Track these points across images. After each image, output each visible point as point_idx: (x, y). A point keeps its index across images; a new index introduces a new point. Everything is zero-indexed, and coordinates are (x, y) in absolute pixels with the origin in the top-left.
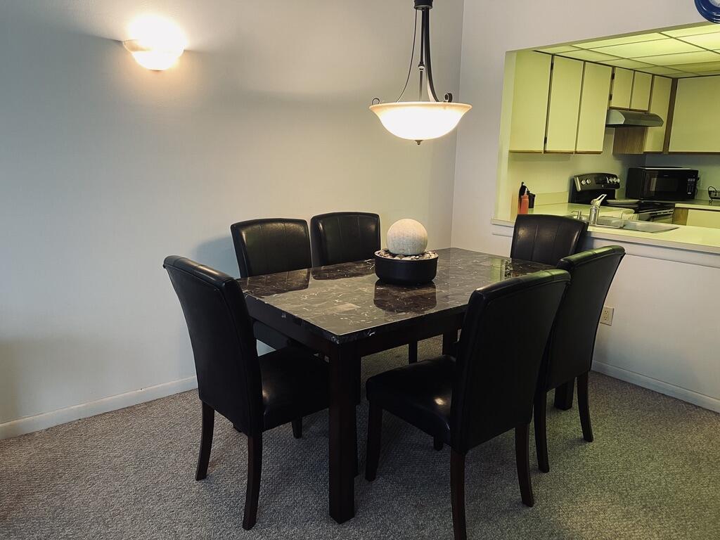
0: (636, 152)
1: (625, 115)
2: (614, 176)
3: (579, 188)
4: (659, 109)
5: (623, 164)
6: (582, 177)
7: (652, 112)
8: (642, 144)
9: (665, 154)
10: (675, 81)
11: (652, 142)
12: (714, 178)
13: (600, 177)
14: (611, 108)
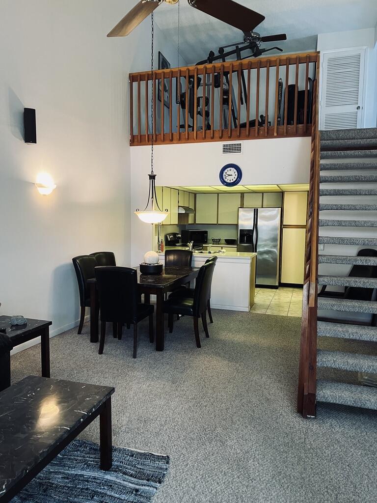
0: (186, 224)
1: (184, 209)
2: (178, 234)
3: (169, 240)
4: (192, 207)
5: (180, 229)
6: (170, 234)
7: (190, 207)
8: (188, 221)
9: (195, 224)
10: (195, 195)
11: (190, 221)
12: (213, 234)
13: (174, 234)
14: (179, 206)
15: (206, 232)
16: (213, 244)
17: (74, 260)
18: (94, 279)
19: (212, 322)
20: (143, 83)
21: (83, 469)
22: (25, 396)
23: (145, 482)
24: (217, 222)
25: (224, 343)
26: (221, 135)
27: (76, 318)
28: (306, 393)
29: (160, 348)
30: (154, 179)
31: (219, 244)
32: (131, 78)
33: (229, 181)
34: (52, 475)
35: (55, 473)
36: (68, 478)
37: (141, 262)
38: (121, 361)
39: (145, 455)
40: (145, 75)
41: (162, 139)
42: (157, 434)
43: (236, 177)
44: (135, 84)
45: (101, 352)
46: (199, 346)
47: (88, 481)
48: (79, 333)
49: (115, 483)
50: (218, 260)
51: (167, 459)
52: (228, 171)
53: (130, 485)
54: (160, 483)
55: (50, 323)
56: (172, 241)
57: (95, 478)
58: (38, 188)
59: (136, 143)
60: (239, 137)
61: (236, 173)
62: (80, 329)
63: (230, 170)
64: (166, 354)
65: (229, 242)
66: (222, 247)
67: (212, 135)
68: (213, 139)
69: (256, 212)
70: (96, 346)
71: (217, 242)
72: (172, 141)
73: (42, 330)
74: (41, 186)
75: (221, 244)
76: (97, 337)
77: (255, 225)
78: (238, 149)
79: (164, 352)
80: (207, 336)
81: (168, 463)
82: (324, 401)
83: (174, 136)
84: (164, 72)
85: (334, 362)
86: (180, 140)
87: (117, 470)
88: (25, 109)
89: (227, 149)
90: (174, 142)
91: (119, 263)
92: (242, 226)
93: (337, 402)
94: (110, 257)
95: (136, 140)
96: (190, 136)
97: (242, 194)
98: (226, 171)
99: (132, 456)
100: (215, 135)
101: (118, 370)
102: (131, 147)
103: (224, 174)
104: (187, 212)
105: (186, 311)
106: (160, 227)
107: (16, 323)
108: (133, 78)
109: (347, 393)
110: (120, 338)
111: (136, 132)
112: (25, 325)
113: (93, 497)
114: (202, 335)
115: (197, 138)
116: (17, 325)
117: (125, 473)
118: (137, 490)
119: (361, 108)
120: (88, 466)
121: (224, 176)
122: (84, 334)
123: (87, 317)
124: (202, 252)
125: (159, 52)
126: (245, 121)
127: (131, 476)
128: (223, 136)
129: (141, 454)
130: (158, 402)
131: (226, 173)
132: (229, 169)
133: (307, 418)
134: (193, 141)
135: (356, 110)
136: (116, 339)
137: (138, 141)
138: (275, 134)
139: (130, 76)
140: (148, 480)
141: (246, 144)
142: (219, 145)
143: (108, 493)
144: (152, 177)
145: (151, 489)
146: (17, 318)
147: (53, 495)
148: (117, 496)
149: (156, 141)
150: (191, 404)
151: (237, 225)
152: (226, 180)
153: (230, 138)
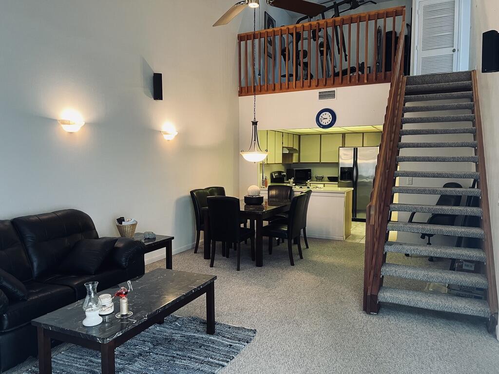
0: (290, 163)
1: (288, 150)
2: (283, 172)
3: (274, 177)
4: (296, 147)
5: (285, 168)
6: (275, 172)
7: (294, 148)
8: (292, 160)
9: (299, 163)
10: (299, 136)
11: (295, 160)
12: (317, 172)
13: (280, 173)
14: (283, 147)
15: (310, 170)
16: (317, 181)
17: (192, 192)
18: (207, 208)
19: (307, 247)
20: (249, 42)
21: (195, 333)
22: (157, 278)
23: (237, 342)
24: (320, 161)
25: (315, 263)
26: (317, 84)
27: (193, 241)
28: (369, 294)
29: (259, 264)
30: (257, 125)
31: (322, 181)
32: (240, 38)
33: (324, 124)
34: (174, 334)
35: (176, 334)
36: (184, 337)
37: (246, 195)
38: (228, 272)
39: (239, 328)
40: (251, 35)
41: (266, 89)
42: (249, 318)
43: (331, 120)
44: (243, 43)
45: (212, 266)
46: (292, 264)
47: (198, 339)
48: (195, 252)
49: (216, 341)
50: (312, 194)
51: (255, 331)
52: (323, 115)
53: (226, 342)
54: (247, 342)
55: (173, 238)
56: (278, 178)
57: (202, 338)
58: (164, 135)
59: (243, 94)
60: (334, 85)
61: (331, 117)
62: (196, 249)
63: (326, 114)
64: (264, 269)
65: (332, 179)
66: (324, 184)
67: (309, 85)
68: (310, 87)
69: (356, 151)
70: (208, 262)
71: (320, 179)
72: (274, 90)
73: (167, 243)
74: (166, 133)
75: (324, 181)
76: (209, 255)
77: (355, 163)
78: (332, 95)
79: (263, 267)
80: (301, 258)
81: (255, 333)
82: (384, 301)
83: (276, 86)
84: (267, 32)
85: (396, 271)
86: (281, 90)
87: (218, 334)
88: (154, 74)
89: (322, 96)
90: (275, 91)
91: (228, 194)
92: (342, 163)
93: (395, 302)
94: (221, 190)
95: (244, 91)
96: (289, 86)
97: (344, 135)
98: (322, 115)
99: (230, 328)
100: (311, 83)
101: (224, 278)
102: (240, 97)
103: (320, 117)
104: (291, 152)
105: (282, 236)
106: (264, 165)
107: (148, 237)
108: (241, 38)
109: (403, 296)
110: (228, 257)
111: (243, 84)
112: (155, 239)
113: (201, 346)
114: (296, 257)
115: (295, 87)
116: (149, 238)
117: (224, 337)
118: (231, 345)
119: (457, 50)
120: (198, 331)
121: (320, 120)
122: (199, 253)
123: (201, 240)
124: (301, 188)
125: (265, 12)
126: (347, 67)
127: (228, 338)
128: (319, 85)
129: (236, 327)
130: (253, 299)
131: (322, 117)
132: (324, 113)
133: (370, 314)
134: (292, 90)
135: (453, 53)
136: (225, 258)
137: (245, 92)
138: (366, 81)
139: (238, 37)
140: (239, 341)
141: (340, 91)
142: (316, 92)
143: (211, 345)
144: (255, 123)
145: (241, 345)
146: (149, 233)
147: (174, 344)
148: (217, 347)
149: (261, 91)
150: (278, 302)
151: (337, 164)
152: (322, 123)
153: (325, 86)
